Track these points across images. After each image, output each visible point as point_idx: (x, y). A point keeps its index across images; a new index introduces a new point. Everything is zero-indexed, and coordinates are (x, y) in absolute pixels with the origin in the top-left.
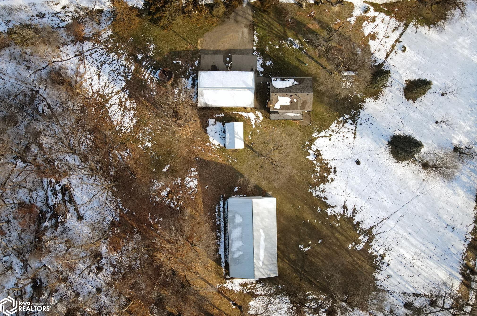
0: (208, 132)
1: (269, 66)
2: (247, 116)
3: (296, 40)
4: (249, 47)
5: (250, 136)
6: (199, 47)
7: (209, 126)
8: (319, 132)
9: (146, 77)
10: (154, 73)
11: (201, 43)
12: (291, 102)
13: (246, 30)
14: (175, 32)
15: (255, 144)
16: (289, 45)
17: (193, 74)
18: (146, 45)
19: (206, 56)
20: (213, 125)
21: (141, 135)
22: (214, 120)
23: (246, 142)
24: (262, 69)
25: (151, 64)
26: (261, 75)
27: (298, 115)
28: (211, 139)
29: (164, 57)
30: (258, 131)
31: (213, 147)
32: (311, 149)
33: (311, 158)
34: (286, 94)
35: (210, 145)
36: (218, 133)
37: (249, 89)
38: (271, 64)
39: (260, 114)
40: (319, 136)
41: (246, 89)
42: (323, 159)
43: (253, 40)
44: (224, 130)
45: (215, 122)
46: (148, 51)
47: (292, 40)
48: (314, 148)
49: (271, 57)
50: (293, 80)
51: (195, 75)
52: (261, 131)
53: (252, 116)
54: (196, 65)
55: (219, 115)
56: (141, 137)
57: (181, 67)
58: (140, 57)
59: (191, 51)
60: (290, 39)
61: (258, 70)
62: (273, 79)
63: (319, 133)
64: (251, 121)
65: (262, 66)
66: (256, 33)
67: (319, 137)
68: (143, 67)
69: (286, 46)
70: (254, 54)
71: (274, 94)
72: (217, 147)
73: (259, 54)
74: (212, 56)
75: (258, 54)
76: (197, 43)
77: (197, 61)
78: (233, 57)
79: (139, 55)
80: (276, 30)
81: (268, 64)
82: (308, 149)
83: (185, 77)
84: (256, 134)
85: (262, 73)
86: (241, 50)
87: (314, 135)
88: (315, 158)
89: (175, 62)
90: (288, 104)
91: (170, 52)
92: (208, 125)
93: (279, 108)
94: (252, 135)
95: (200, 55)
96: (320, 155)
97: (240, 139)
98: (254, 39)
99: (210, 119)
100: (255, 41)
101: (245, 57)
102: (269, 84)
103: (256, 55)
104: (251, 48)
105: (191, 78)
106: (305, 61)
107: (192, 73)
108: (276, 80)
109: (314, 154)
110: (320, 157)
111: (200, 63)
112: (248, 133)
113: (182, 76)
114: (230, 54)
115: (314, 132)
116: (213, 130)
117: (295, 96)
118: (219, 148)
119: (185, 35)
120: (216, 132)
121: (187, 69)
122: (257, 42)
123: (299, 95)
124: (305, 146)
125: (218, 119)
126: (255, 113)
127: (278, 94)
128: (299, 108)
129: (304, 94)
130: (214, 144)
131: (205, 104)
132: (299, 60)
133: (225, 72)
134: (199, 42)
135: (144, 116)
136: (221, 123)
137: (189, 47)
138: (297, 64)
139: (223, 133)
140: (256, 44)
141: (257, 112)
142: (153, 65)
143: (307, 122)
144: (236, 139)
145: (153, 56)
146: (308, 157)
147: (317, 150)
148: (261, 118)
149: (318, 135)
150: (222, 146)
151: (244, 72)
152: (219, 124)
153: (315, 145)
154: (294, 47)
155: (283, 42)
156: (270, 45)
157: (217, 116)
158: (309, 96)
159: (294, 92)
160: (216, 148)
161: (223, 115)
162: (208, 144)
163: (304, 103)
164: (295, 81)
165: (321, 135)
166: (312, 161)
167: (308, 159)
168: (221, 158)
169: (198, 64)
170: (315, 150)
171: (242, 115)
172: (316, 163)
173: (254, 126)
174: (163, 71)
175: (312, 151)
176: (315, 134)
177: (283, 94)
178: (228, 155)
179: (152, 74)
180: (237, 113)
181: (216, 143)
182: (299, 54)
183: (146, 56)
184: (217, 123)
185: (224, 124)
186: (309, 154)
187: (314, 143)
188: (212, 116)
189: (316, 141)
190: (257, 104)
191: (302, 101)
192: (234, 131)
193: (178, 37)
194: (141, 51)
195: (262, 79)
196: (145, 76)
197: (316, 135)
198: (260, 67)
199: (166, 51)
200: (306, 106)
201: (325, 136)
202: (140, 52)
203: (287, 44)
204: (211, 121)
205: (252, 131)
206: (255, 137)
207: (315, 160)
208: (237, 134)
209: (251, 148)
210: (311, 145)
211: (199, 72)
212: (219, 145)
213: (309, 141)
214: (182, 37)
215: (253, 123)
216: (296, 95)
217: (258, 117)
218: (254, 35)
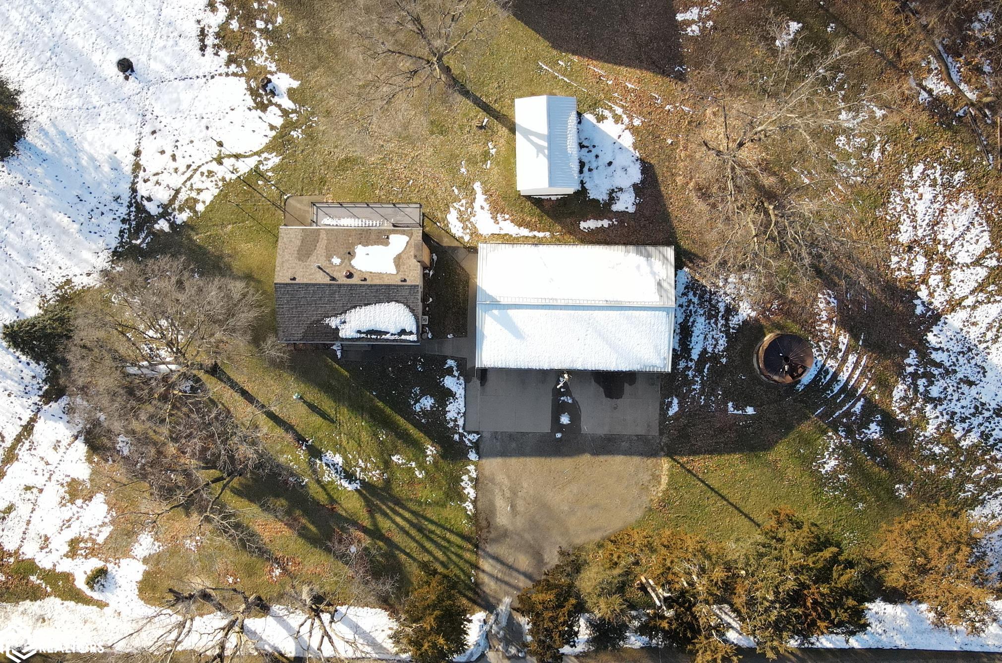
0: (638, 165)
1: (423, 394)
2: (502, 224)
3: (332, 482)
4: (493, 465)
5: (493, 151)
6: (665, 464)
7: (635, 186)
8: (257, 173)
9: (852, 359)
10: (823, 371)
12: (351, 254)
13: (503, 518)
14: (746, 516)
15: (475, 123)
16: (357, 465)
17: (687, 368)
18: (850, 471)
19: (641, 431)
20: (621, 190)
21: (876, 154)
22: (615, 208)
23: (504, 131)
24: (449, 382)
25: (832, 405)
26: (451, 363)
27: (327, 221)
28: (628, 140)
29: (789, 428)
30: (463, 170)
31: (619, 111)
32: (285, 113)
33: (283, 82)
34: (368, 282)
35: (631, 118)
36: (605, 158)
37: (495, 304)
38: (417, 401)
39: (456, 228)
40: (256, 158)
41: (503, 301)
42: (243, 79)
43: (476, 483)
44: (581, 172)
45: (612, 199)
46: (844, 452)
47: (345, 483)
48: (274, 117)
49: (417, 425)
50: (342, 334)
51: (682, 365)
52: (454, 171)
53: (485, 222)
54: (675, 401)
55: (599, 224)
56: (874, 146)
57: (727, 397)
58: (874, 431)
59: (694, 452)
60: (350, 488)
61: (462, 381)
62: (413, 338)
63: (257, 167)
64: (487, 207)
65: (450, 394)
66: (469, 506)
67: (258, 153)
68: (862, 395)
69: (365, 461)
70: (474, 437)
71: (408, 283)
72: (606, 113)
73: (456, 437)
74: (618, 430)
75: (461, 435)
76: (671, 476)
77: (671, 413)
78: (546, 428)
79: (876, 436)
81: (427, 402)
82: (294, 111)
83: (715, 358)
84: (472, 161)
85: (450, 372)
86: (520, 452)
87: (274, 160)
88: (269, 81)
89: (750, 411)
90: (360, 250)
92: (638, 189)
93: (393, 237)
94: (486, 155)
95: (661, 433)
96: (253, 92)
97: (527, 133)
98: (475, 487)
99: (632, 209)
100: (471, 479)
101: (508, 426)
102: (423, 332)
103: (469, 433)
104: (484, 461)
105: (695, 356)
106: (302, 409)
107: (690, 373)
108: (403, 332)
109: (273, 93)
110: (253, 85)
111: (662, 409)
112: (498, 164)
113: (724, 360)
114: (559, 435)
115: (273, 169)
116: (620, 172)
117: (335, 275)
118: (600, 110)
119: (714, 504)
120: (610, 164)
121: (709, 388)
122: (465, 478)
123: (321, 279)
124: (303, 122)
125: (601, 209)
126: (474, 233)
127: (397, 281)
128: (323, 235)
129: (305, 281)
130: (616, 122)
131: (648, 256)
132: (324, 415)
133: (579, 366)
134: (664, 480)
135: (862, 222)
136: (593, 195)
137: (699, 463)
139: (585, 160)
140: (469, 471)
141: (467, 238)
142: (826, 402)
143: (299, 205)
144: (544, 130)
145: (824, 432)
146: (295, 84)
147: (263, 107)
148: (452, 217)
149: (260, 162)
150: (589, 117)
151: (512, 365)
152: (598, 192)
153: (272, 128)
154: (339, 459)
155: (375, 476)
156: (421, 467)
157: (606, 223)
158: (290, 276)
159: (340, 286)
160: (611, 109)
161: (583, 225)
162: (637, 122)
163: (305, 251)
164: (337, 329)
165: (252, 162)
166: (279, 70)
167: (295, 78)
168: (594, 75)
169: (670, 404)
170: (272, 109)
171: (520, 225)
172: (268, 63)
173: (477, 186)
174: (796, 372)
175: (279, 106)
176: (270, 164)
177: (377, 282)
178: (568, 85)
179: (832, 370)
180: (536, 233)
181: (610, 128)
182: (321, 435)
183: (850, 433)
184: (606, 198)
185: (582, 192)
186: (292, 94)
187: (273, 133)
188: (621, 222)
189: (267, 140)
190: (465, 265)
191: (313, 258)
192: (550, 158)
193: (735, 498)
194: (867, 449)
195: (448, 350)
196: (856, 365)
197: (266, 159)
198: (454, 389)
199: (781, 452)
200: (298, 243)
201: (237, 157)
202: (871, 447)
203: (363, 470)
204: (626, 203)
205: (482, 171)
206: (476, 150)
207: (272, 73)
208: (539, 149)
209: (487, 108)
210: (284, 127)
211: (669, 369)
212: (601, 118)
213: (291, 141)
214: (723, 497)
215: (480, 199)
216: (333, 279)
217: (462, 218)
218: (474, 502)
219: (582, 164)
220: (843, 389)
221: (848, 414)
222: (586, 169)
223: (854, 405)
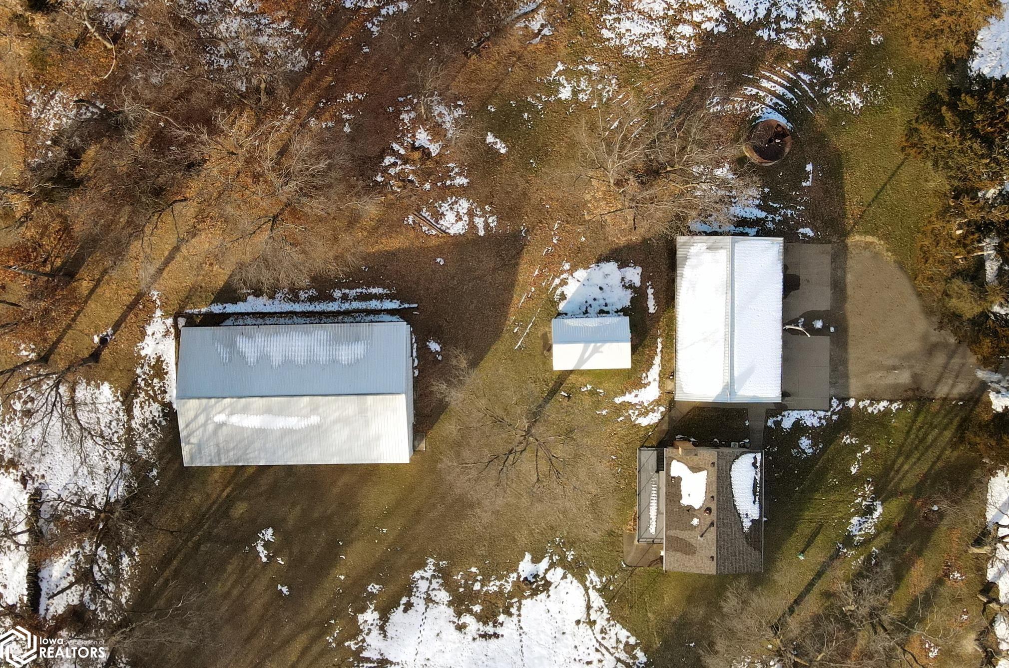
0: (602, 265)
1: (797, 446)
2: (650, 379)
3: (875, 525)
4: (855, 385)
5: (589, 387)
6: (855, 239)
7: (620, 267)
8: (603, 591)
9: (765, 83)
10: (775, 108)
11: (868, 245)
12: (690, 509)
13: (904, 377)
14: (899, 167)
15: (565, 403)
16: (860, 504)
17: (773, 221)
18: (860, 82)
19: (827, 259)
20: (623, 279)
21: (594, 68)
22: (638, 283)
23: (572, 378)
24: (787, 424)
25: (803, 98)
26: (770, 423)
27: (652, 530)
28: (581, 274)
29: (823, 135)
30: (604, 413)
31: (557, 281)
32: (552, 565)
33: (526, 567)
34: (715, 494)
35: (562, 272)
36: (597, 293)
37: (730, 387)
38: (804, 451)
39: (653, 418)
40: (590, 591)
41: (728, 378)
42: (524, 602)
43: (875, 400)
44: (608, 313)
45: (631, 287)
46: (844, 87)
47: (876, 514)
48: (555, 575)
49: (823, 451)
50: (756, 517)
51: (770, 225)
52: (606, 420)
53: (650, 393)
54: (801, 230)
55: (651, 297)
56: (587, 70)
57: (797, 186)
58: (825, 64)
59: (844, 215)
60: (880, 510)
61: (786, 413)
62: (759, 456)
63: (598, 590)
64: (635, 392)
65: (797, 424)
66: (895, 406)
67: (586, 589)
68: (795, 73)
69: (857, 497)
70: (835, 402)
71: (715, 460)
72: (558, 292)
73: (834, 417)
74: (827, 279)
75: (833, 413)
76: (866, 233)
77: (811, 234)
78: (825, 341)
79: (830, 62)
80: (906, 467)
81: (805, 443)
82: (551, 558)
83: (764, 197)
84: (597, 405)
85: (778, 424)
86: (844, 362)
87: (592, 576)
88: (526, 579)
89: (809, 168)
90: (685, 501)
91: (838, 155)
92: (623, 265)
93: (674, 473)
94: (593, 393)
95: (830, 242)
96: (535, 593)
97: (582, 360)
98: (878, 401)
99: (639, 270)
100: (871, 405)
101: (824, 373)
102: (744, 446)
103: (831, 406)
104: (852, 394)
105: (762, 215)
106: (812, 551)
107: (778, 218)
108: (754, 465)
109: (536, 576)
110: (528, 593)
111: (808, 242)
112: (600, 383)
113: (766, 190)
114: (832, 329)
115: (600, 576)
116: (608, 280)
117: (708, 523)
118: (556, 298)
119: (889, 197)
120: (601, 288)
121: (791, 203)
122: (870, 410)
123: (712, 534)
124: (560, 549)
125: (639, 295)
126: (657, 402)
127: (714, 470)
128: (672, 533)
129: (714, 548)
130: (566, 284)
131: (686, 258)
132: (815, 535)
133: (779, 315)
134: (870, 239)
135: (649, 78)
136: (627, 303)
137: (853, 209)
138: (804, 529)
139: (598, 309)
140: (865, 407)
141: (662, 409)
142: (801, 104)
143: (632, 554)
144: (580, 347)
145: (827, 105)
146: (528, 557)
147: (547, 585)
148: (644, 421)
149: (594, 588)
150: (562, 306)
151: (779, 371)
152: (624, 298)
153: (564, 577)
154: (855, 520)
155: (868, 488)
156: (860, 448)
157: (650, 291)
158: (708, 562)
159: (718, 519)
160: (555, 288)
161: (652, 310)
162: (567, 266)
163: (687, 548)
164: (753, 521)
165: (593, 595)
166: (516, 570)
167: (523, 557)
168: (525, 302)
169: (804, 235)
170: (548, 577)
171: (652, 364)
172: (510, 580)
173: (618, 400)
174: (781, 133)
175: (547, 571)
176: (596, 579)
177: (714, 487)
178: (534, 324)
179: (775, 100)
180: (659, 350)
181: (570, 289)
182: (833, 536)
183: (827, 84)
184: (629, 291)
185: (624, 311)
186: (536, 560)
187: (569, 576)
188: (650, 278)
189: (575, 582)
190: (685, 410)
191: (693, 541)
192: (605, 341)
193: (884, 177)
194: (841, 69)
195: (760, 425)
196: (769, 79)
197: (592, 582)
198: (793, 420)
199: (842, 141)
200: (679, 554)
201: (589, 607)
202: (839, 65)
203: (864, 499)
204: (634, 275)
205: (606, 396)
206: (587, 402)
207: (519, 577)
208: (595, 351)
209: (553, 392)
210: (564, 567)
211: (780, 240)
212: (563, 297)
213: (576, 560)
214: (883, 188)
215: (629, 398)
216: (712, 524)
217: (645, 413)
218: (891, 401)
219: (602, 312)
220: (790, 90)
221: (811, 85)
222: (605, 309)
223: (804, 81)
